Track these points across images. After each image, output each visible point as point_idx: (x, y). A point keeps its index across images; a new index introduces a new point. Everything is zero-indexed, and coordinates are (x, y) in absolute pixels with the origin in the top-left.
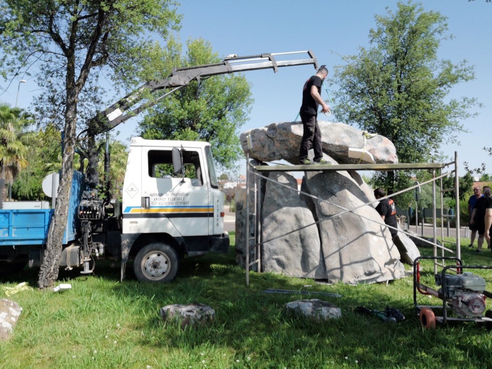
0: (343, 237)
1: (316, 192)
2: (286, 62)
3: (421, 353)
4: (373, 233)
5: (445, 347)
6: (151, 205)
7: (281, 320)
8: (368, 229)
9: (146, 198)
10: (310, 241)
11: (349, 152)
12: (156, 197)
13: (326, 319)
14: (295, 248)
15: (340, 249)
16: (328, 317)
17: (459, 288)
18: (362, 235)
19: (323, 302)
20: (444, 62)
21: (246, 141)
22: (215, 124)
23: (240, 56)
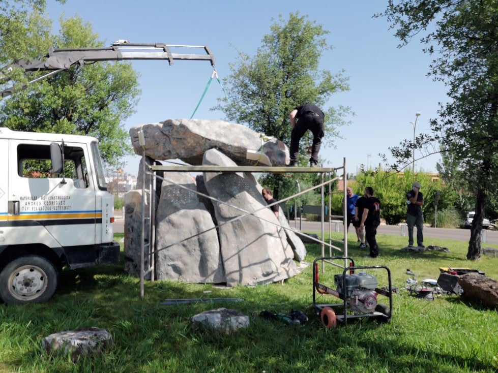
0: (242, 239)
1: (216, 194)
2: (182, 56)
3: (329, 355)
4: (270, 235)
5: (349, 347)
6: (21, 211)
7: (188, 335)
8: (266, 231)
9: (14, 202)
10: (209, 245)
11: (247, 154)
12: (28, 201)
13: (235, 329)
14: (193, 253)
15: (239, 251)
16: (237, 327)
17: (356, 288)
18: (260, 237)
19: (229, 310)
20: (325, 73)
21: (137, 137)
22: (95, 115)
23: (131, 43)
